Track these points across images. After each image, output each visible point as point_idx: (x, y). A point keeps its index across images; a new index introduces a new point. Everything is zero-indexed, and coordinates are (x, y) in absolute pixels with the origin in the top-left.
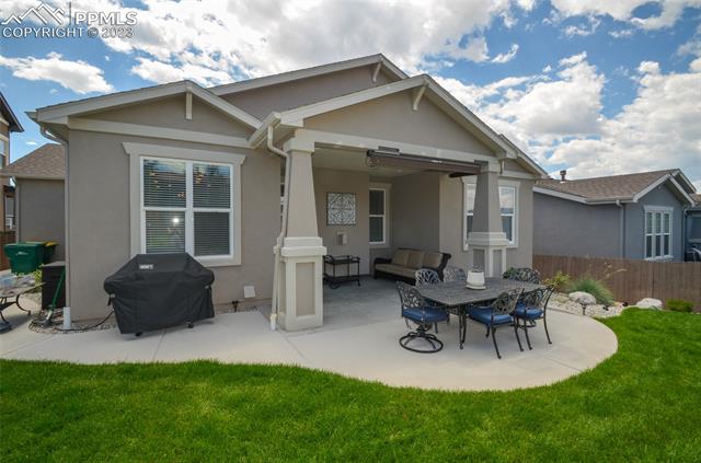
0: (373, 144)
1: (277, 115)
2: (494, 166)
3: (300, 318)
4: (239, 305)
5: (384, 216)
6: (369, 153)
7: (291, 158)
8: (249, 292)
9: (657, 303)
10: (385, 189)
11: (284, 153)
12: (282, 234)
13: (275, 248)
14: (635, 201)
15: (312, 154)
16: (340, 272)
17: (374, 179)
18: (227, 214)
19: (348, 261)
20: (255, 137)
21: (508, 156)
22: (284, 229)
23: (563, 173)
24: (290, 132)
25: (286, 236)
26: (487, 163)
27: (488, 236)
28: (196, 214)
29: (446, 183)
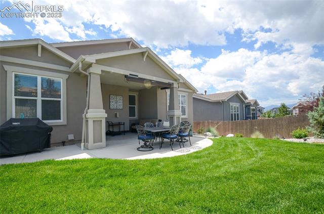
0: (127, 73)
1: (83, 57)
2: (175, 85)
3: (95, 144)
4: (65, 143)
5: (136, 106)
6: (126, 76)
7: (90, 76)
8: (71, 137)
9: (232, 135)
10: (136, 95)
11: (87, 74)
12: (87, 108)
13: (83, 115)
14: (226, 100)
15: (100, 75)
16: (116, 130)
17: (131, 90)
18: (60, 101)
19: (119, 124)
20: (73, 66)
21: (180, 81)
22: (87, 106)
23: (206, 91)
24: (90, 65)
25: (88, 109)
26: (173, 83)
27: (174, 112)
28: (42, 100)
29: (160, 92)
